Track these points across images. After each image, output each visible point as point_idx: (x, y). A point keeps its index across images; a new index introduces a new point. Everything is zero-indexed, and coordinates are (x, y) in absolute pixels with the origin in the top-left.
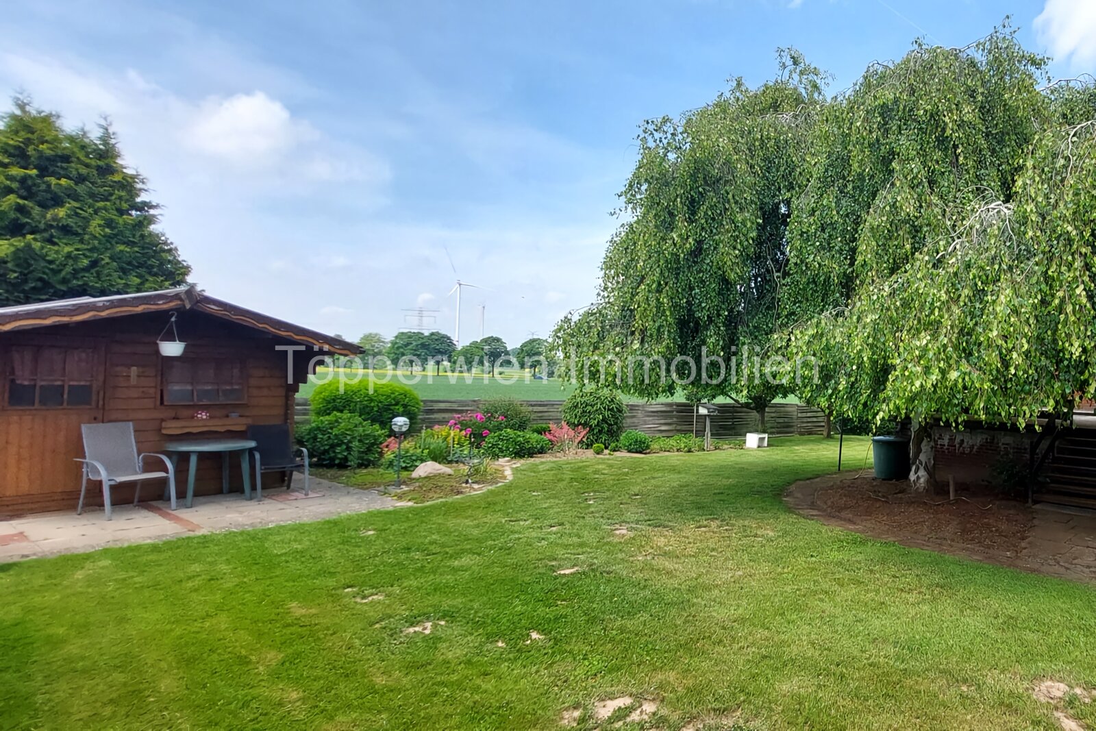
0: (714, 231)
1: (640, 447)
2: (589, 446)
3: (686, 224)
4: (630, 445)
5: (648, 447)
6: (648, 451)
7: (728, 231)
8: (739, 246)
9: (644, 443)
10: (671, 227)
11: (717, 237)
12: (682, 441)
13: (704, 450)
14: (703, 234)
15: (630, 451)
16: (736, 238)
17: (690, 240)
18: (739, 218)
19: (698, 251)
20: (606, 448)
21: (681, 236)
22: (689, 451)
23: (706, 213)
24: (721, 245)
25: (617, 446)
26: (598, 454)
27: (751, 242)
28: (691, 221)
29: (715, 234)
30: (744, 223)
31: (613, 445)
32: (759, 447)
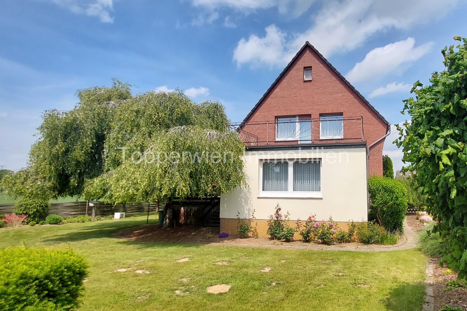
0: (74, 144)
1: (57, 222)
2: (27, 223)
3: (62, 143)
4: (51, 221)
5: (60, 221)
6: (61, 223)
7: (79, 145)
8: (84, 150)
9: (58, 220)
10: (56, 143)
11: (75, 147)
12: (80, 218)
13: (91, 221)
14: (70, 146)
15: (51, 224)
16: (82, 147)
17: (63, 148)
18: (85, 140)
19: (67, 151)
20: (37, 223)
21: (60, 147)
22: (83, 222)
23: (71, 139)
24: (76, 150)
25: (43, 222)
26: (32, 226)
27: (89, 148)
28: (64, 141)
29: (75, 146)
30: (86, 142)
31: (42, 222)
32: (121, 218)
